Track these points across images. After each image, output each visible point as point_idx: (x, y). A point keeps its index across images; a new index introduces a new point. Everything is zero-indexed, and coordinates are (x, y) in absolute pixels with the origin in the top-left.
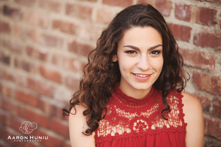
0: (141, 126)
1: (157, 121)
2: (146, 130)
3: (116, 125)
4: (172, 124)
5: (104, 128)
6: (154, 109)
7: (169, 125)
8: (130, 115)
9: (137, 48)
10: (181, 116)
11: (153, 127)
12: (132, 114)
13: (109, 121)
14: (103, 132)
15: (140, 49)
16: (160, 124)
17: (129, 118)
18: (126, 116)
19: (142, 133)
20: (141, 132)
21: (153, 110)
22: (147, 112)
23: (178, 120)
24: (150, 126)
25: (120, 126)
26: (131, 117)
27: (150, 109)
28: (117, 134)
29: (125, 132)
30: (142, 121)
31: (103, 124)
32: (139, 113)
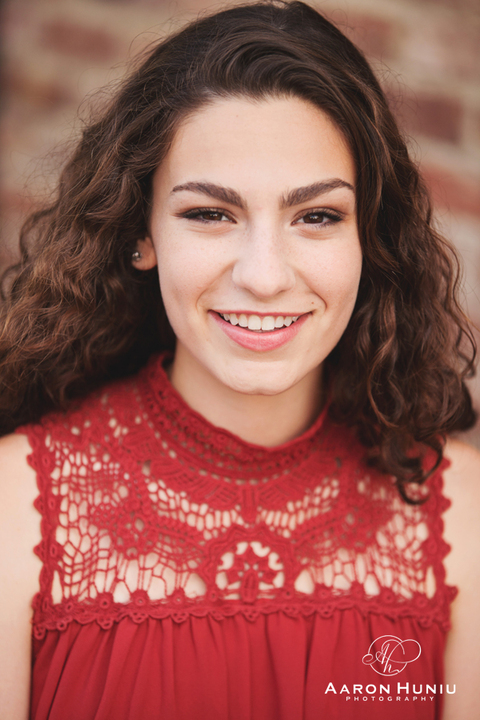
0: (250, 573)
1: (325, 559)
2: (272, 592)
3: (142, 558)
4: (388, 581)
5: (87, 564)
6: (317, 501)
7: (379, 583)
8: (209, 518)
9: (233, 193)
10: (435, 550)
11: (304, 584)
12: (218, 513)
13: (110, 534)
14: (80, 583)
15: (243, 196)
16: (335, 574)
17: (205, 528)
18: (191, 521)
19: (252, 604)
20: (249, 599)
21: (311, 505)
22: (287, 511)
23: (416, 570)
24: (291, 576)
25: (159, 562)
26: (215, 528)
27: (302, 500)
28: (140, 595)
29: (179, 592)
30: (259, 550)
31: (85, 547)
32: (248, 513)
